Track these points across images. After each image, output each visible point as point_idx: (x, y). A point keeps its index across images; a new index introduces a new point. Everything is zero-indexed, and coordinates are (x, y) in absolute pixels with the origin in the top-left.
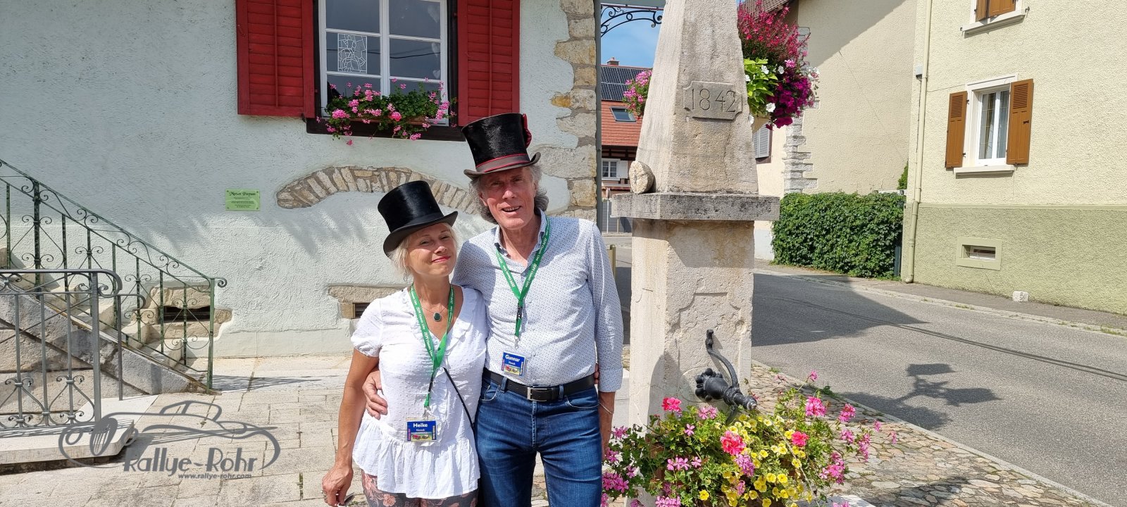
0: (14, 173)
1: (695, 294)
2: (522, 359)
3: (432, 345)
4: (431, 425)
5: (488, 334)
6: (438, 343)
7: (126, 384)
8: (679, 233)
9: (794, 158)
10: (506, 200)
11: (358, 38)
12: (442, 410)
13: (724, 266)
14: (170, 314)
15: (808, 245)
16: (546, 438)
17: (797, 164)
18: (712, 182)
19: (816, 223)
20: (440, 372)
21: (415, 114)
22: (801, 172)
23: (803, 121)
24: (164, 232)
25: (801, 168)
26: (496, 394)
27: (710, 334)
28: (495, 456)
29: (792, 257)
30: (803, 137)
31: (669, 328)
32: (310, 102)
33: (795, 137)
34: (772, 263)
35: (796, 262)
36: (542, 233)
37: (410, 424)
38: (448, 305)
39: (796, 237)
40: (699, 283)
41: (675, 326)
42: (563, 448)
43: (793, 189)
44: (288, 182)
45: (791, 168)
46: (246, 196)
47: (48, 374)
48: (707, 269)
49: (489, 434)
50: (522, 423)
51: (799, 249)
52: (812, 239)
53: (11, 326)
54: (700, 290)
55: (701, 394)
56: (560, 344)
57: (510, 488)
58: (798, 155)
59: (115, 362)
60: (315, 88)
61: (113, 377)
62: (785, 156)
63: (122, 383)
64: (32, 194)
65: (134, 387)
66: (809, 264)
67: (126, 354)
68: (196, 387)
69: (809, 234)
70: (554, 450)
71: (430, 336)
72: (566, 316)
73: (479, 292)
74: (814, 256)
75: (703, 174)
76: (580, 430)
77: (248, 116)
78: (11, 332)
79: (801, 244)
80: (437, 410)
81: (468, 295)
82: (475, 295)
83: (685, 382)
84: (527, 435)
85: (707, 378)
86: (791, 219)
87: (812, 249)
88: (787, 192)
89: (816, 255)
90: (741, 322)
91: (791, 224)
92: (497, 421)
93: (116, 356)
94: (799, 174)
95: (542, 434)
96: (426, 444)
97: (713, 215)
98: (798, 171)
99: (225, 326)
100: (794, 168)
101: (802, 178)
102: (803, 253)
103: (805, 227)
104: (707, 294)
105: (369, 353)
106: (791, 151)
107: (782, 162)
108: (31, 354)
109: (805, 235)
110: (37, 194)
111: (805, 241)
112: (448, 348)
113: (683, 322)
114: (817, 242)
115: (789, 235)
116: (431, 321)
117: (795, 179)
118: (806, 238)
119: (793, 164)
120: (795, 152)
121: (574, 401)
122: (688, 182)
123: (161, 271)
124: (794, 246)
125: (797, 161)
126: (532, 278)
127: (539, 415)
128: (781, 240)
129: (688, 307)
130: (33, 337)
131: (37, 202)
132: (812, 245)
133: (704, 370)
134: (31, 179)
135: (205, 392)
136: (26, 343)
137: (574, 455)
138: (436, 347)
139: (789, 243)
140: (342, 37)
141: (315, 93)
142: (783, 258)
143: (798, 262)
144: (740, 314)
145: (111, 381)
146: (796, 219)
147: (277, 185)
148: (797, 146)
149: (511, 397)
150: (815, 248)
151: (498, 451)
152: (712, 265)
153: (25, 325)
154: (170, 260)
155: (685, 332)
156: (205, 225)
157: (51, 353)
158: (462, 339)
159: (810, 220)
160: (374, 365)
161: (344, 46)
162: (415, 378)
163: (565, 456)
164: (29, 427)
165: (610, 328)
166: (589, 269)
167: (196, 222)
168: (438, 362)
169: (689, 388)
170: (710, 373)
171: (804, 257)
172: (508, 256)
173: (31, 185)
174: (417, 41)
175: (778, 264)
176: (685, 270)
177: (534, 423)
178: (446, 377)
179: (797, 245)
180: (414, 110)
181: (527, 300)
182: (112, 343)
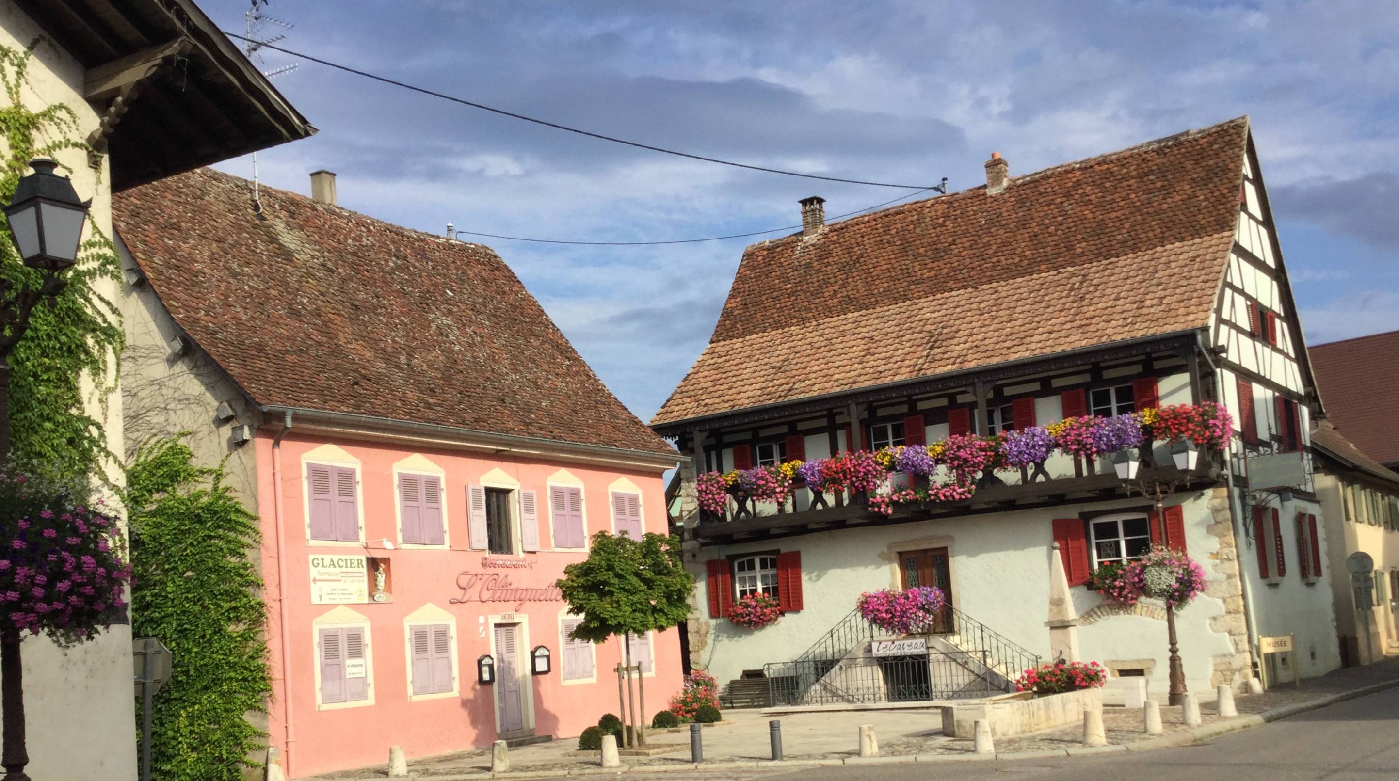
11: (1110, 542)
60: (1089, 570)
140: (1102, 543)
161: (1104, 547)
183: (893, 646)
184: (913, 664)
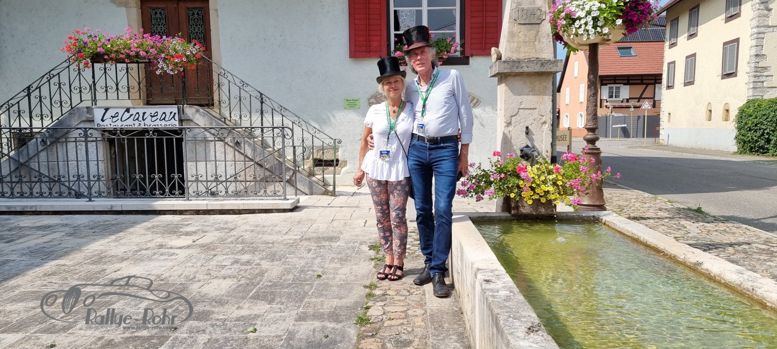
0: (253, 89)
1: (519, 109)
2: (423, 125)
3: (391, 122)
4: (388, 152)
5: (414, 119)
6: (393, 121)
7: (298, 189)
8: (510, 79)
9: (756, 72)
10: (418, 60)
11: (410, 11)
12: (393, 147)
13: (535, 95)
14: (319, 163)
15: (765, 138)
16: (433, 158)
17: (759, 76)
18: (528, 54)
19: (771, 120)
20: (393, 132)
21: (439, 51)
22: (763, 82)
23: (764, 42)
24: (316, 121)
25: (761, 79)
26: (415, 142)
27: (527, 128)
28: (415, 167)
29: (751, 148)
30: (764, 55)
31: (506, 125)
32: (385, 50)
33: (757, 55)
34: (735, 153)
35: (755, 152)
36: (434, 75)
37: (381, 152)
38: (399, 108)
39: (754, 132)
40: (521, 103)
41: (509, 124)
42: (439, 163)
43: (754, 96)
44: (374, 93)
45: (753, 79)
46: (354, 101)
47: (267, 183)
48: (526, 96)
49: (412, 158)
50: (424, 153)
51: (757, 141)
52: (768, 133)
53: (252, 160)
54: (521, 107)
55: (522, 157)
56: (439, 119)
57: (420, 180)
58: (759, 69)
59: (293, 178)
60: (387, 41)
61: (293, 186)
62: (749, 70)
63: (297, 189)
64: (260, 99)
65: (301, 191)
66: (766, 153)
67: (298, 175)
68: (328, 193)
69: (766, 129)
70: (436, 164)
71: (390, 119)
72: (442, 108)
73: (412, 103)
74: (770, 146)
75: (523, 50)
76: (447, 156)
77: (355, 59)
78: (252, 163)
79: (759, 137)
80: (391, 147)
81: (408, 106)
82: (411, 105)
83: (514, 151)
84: (426, 158)
85: (525, 149)
86: (751, 118)
87: (768, 141)
88: (749, 98)
89: (771, 145)
90: (545, 123)
91: (750, 122)
92: (415, 153)
93: (294, 176)
94: (760, 84)
95: (431, 157)
96: (386, 160)
97: (526, 69)
98: (759, 82)
99: (344, 169)
100: (756, 79)
101: (763, 87)
102: (761, 145)
103: (762, 123)
104: (525, 109)
105: (369, 126)
106: (753, 66)
107: (746, 76)
108: (260, 173)
109: (762, 130)
110: (262, 99)
111: (763, 135)
112: (397, 123)
113: (513, 123)
114: (773, 136)
115: (749, 131)
116: (392, 113)
117: (757, 88)
118: (763, 133)
119: (755, 76)
120: (756, 67)
121: (445, 145)
122: (515, 55)
123: (313, 136)
124: (753, 139)
125: (759, 74)
126: (429, 93)
127: (430, 149)
128: (743, 135)
129: (515, 115)
130: (261, 166)
131: (262, 103)
132: (768, 138)
133: (524, 145)
134: (259, 92)
135: (332, 196)
136: (258, 168)
137: (443, 165)
138: (392, 123)
139: (748, 137)
140: (402, 12)
141: (387, 44)
142: (745, 149)
143: (757, 151)
144: (544, 119)
145: (292, 188)
146: (755, 118)
147: (368, 96)
148: (758, 63)
149: (420, 143)
150: (771, 140)
151: (415, 164)
152: (528, 95)
153: (257, 160)
154: (317, 130)
155: (514, 127)
156: (334, 117)
157: (268, 173)
158: (403, 120)
159: (767, 118)
160: (370, 131)
161: (403, 17)
162: (382, 134)
163: (440, 166)
164: (259, 196)
165: (464, 116)
166: (454, 89)
167: (330, 115)
168: (391, 128)
169: (516, 154)
170: (527, 147)
171: (762, 147)
172: (421, 86)
173: (259, 95)
174: (443, 9)
175: (741, 154)
176: (514, 97)
177: (428, 153)
178: (395, 135)
179: (755, 138)
180: (439, 49)
181: (427, 102)
182: (292, 169)
183: (127, 115)
184: (160, 141)
